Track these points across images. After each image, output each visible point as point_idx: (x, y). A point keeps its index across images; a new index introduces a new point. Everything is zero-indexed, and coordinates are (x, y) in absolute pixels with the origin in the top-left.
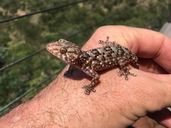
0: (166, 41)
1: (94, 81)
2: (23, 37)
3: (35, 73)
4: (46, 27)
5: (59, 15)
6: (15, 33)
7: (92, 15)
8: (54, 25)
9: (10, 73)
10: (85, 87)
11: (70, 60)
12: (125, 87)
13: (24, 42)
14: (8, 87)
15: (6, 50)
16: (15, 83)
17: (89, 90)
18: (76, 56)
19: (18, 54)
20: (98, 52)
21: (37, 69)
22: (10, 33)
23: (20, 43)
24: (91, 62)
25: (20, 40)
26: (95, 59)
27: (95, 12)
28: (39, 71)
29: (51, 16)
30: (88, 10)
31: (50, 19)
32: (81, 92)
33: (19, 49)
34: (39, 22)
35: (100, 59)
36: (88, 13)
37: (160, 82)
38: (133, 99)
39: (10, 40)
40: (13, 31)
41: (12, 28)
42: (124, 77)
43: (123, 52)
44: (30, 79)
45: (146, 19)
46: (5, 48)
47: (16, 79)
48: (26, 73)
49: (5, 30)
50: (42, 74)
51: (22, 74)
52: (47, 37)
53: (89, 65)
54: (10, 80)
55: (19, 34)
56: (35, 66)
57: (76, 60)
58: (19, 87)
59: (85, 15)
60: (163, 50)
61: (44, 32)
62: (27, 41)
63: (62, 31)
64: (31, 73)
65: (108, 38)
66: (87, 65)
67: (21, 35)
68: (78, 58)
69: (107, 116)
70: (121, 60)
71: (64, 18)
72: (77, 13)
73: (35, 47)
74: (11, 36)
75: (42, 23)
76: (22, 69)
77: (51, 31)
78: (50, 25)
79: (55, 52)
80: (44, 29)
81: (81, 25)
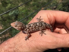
1: (28, 36)
11: (18, 29)
13: (24, 7)
19: (23, 11)
23: (23, 7)
28: (30, 17)
33: (23, 10)
40: (20, 3)
41: (19, 2)
43: (42, 25)
46: (18, 10)
49: (17, 3)
61: (32, 2)
65: (40, 17)
73: (29, 9)
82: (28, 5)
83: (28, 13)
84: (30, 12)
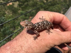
0: (64, 18)
1: (37, 35)
2: (11, 13)
3: (16, 27)
4: (20, 9)
5: (26, 3)
6: (8, 11)
7: (39, 3)
8: (24, 8)
9: (6, 27)
10: (34, 37)
11: (29, 28)
12: (48, 37)
13: (11, 15)
14: (5, 33)
15: (4, 18)
16: (8, 31)
17: (35, 38)
18: (31, 27)
20: (39, 25)
21: (17, 26)
22: (5, 11)
24: (37, 28)
25: (10, 14)
26: (38, 27)
27: (41, 2)
28: (18, 26)
29: (22, 4)
30: (38, 1)
31: (22, 5)
32: (32, 39)
33: (10, 18)
34: (18, 7)
35: (40, 27)
36: (38, 2)
37: (61, 35)
38: (51, 41)
39: (6, 14)
41: (6, 9)
42: (48, 33)
43: (48, 24)
44: (14, 30)
45: (62, 5)
46: (4, 17)
47: (9, 30)
48: (12, 28)
49: (4, 10)
50: (19, 28)
51: (11, 28)
52: (21, 13)
53: (36, 29)
54: (6, 30)
55: (9, 12)
56: (16, 25)
57: (31, 28)
58: (10, 33)
59: (37, 3)
60: (63, 21)
61: (20, 11)
62: (13, 15)
63: (27, 10)
64: (14, 27)
66: (35, 30)
67: (10, 12)
68: (32, 28)
69: (41, 47)
70: (48, 27)
71: (28, 5)
72: (33, 3)
74: (6, 12)
75: (19, 7)
76: (11, 25)
77: (23, 10)
78: (22, 8)
79: (23, 25)
80: (19, 10)
81: (35, 7)
82: (16, 14)
83: (16, 22)
84: (18, 21)
